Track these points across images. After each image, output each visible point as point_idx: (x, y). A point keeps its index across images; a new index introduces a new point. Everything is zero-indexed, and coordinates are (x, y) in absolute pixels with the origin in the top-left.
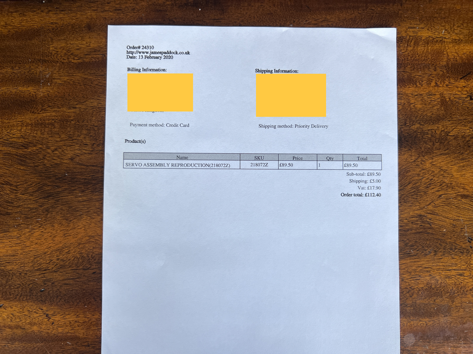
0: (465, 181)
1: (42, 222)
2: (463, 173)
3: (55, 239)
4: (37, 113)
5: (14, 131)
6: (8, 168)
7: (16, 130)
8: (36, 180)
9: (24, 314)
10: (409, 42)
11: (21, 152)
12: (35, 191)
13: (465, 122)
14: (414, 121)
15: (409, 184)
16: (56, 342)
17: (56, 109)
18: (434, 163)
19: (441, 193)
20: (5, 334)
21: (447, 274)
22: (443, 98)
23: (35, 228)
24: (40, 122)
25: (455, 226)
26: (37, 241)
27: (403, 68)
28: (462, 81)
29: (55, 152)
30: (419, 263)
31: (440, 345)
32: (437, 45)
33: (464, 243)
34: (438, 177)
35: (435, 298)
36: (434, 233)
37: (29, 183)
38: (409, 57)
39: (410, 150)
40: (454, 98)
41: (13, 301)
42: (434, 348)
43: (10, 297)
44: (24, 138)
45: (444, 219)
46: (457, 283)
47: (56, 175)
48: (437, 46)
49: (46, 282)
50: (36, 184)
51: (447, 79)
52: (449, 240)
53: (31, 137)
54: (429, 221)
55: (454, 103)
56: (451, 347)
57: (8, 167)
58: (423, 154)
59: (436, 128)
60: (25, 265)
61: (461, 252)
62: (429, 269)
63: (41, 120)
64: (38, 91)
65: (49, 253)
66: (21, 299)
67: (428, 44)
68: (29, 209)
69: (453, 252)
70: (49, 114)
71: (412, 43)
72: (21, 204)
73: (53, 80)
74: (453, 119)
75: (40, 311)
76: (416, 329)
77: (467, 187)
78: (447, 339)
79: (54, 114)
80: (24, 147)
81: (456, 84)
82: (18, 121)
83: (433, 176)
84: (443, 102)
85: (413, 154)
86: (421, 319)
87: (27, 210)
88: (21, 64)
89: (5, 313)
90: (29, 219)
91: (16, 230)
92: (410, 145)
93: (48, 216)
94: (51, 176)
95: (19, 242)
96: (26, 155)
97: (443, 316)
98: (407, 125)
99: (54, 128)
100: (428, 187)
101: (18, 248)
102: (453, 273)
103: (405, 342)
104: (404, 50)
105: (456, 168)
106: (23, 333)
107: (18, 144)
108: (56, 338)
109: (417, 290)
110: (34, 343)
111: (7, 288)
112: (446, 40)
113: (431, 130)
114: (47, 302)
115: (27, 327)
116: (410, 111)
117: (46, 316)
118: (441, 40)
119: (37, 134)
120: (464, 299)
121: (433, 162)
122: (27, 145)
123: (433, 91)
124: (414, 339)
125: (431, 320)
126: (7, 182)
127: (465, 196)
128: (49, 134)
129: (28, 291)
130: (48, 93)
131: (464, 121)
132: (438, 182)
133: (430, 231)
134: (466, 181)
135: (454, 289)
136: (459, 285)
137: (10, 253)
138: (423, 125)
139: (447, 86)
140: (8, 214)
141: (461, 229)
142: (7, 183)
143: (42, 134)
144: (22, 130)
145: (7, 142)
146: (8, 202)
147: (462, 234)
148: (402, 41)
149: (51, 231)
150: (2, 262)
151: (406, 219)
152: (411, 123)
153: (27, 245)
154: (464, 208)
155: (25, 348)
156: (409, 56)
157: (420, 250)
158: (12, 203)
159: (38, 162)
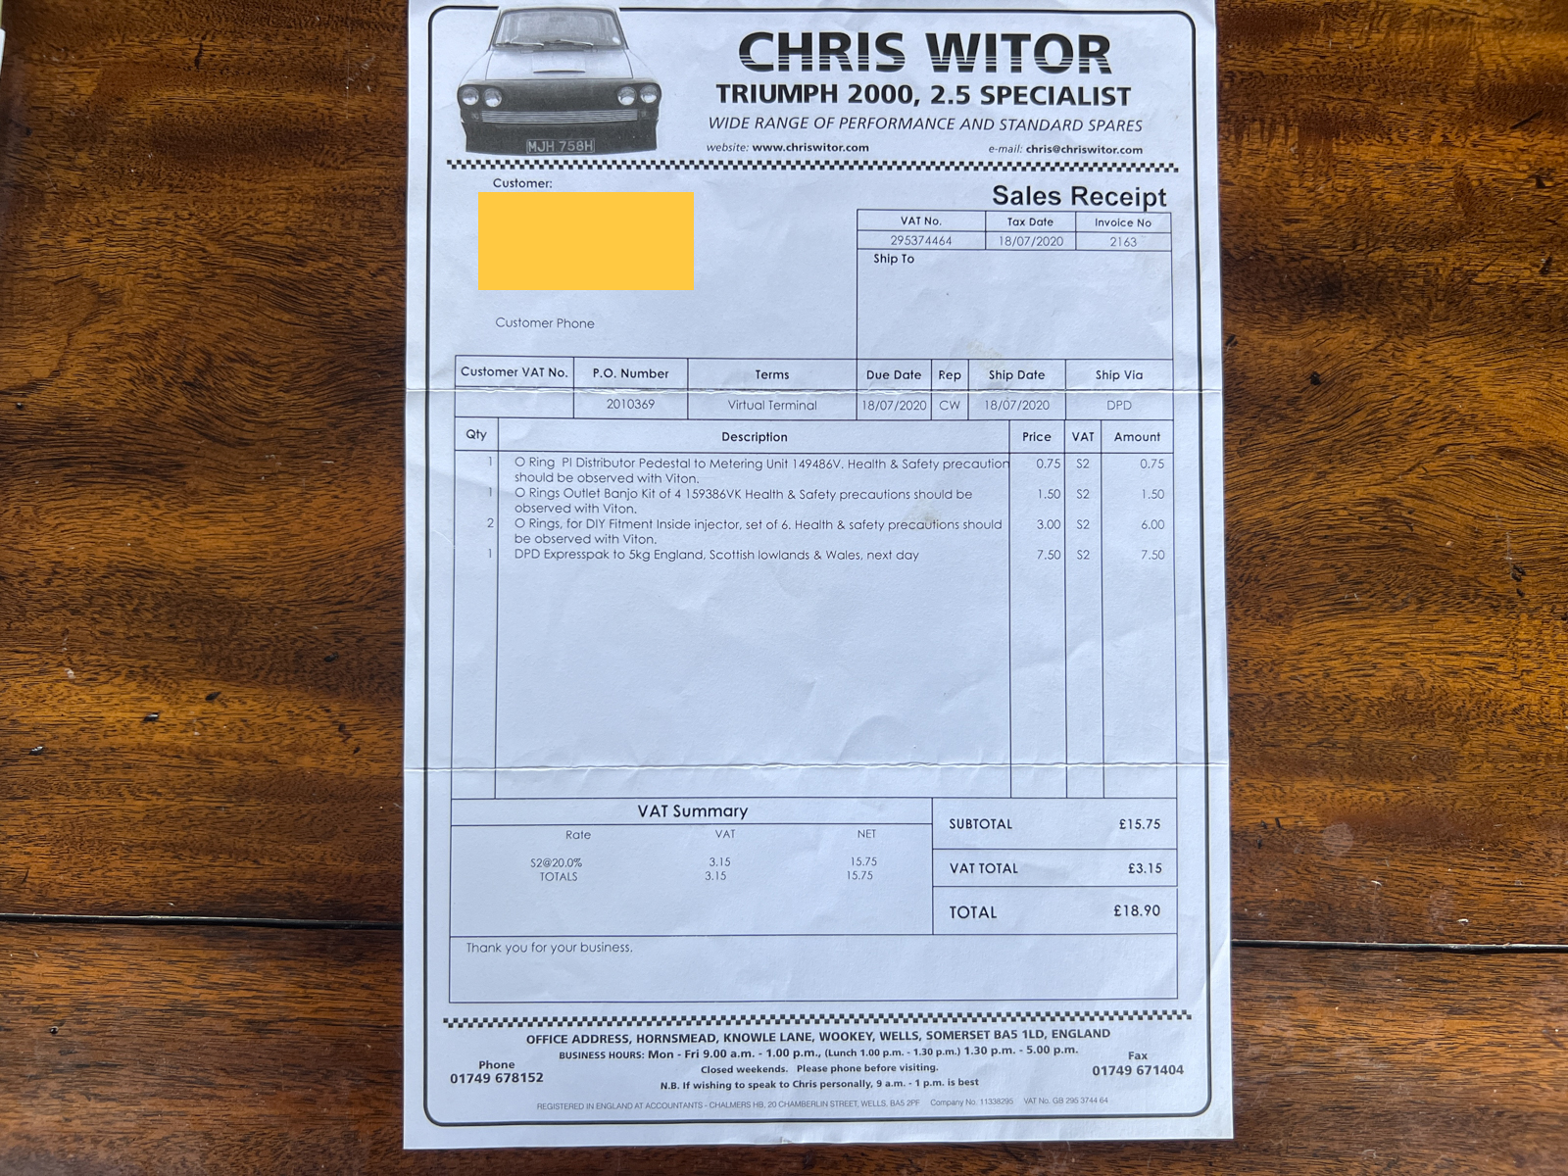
0: (1512, 412)
1: (337, 471)
2: (1508, 388)
3: (370, 518)
4: (333, 168)
5: (269, 214)
6: (247, 317)
7: (272, 213)
8: (323, 353)
9: (277, 720)
10: (1376, 20)
11: (285, 274)
12: (320, 384)
13: (1520, 249)
14: (1378, 240)
15: (1356, 412)
16: (363, 802)
17: (386, 159)
18: (1429, 358)
19: (1443, 441)
20: (221, 776)
21: (1447, 663)
22: (1461, 180)
23: (318, 484)
24: (342, 192)
25: (1477, 534)
26: (320, 521)
27: (1356, 89)
28: (1518, 134)
29: (379, 278)
30: (1374, 631)
31: (1424, 858)
32: (1452, 32)
33: (1500, 582)
34: (1437, 397)
35: (1414, 728)
36: (1419, 549)
37: (304, 361)
38: (1375, 60)
39: (1364, 317)
40: (1494, 180)
41: (249, 685)
42: (1405, 867)
43: (241, 672)
44: (294, 236)
45: (1446, 511)
46: (1477, 691)
47: (381, 342)
48: (1451, 35)
49: (340, 636)
50: (324, 365)
51: (1475, 127)
52: (1460, 572)
53: (314, 233)
54: (1409, 516)
55: (1494, 193)
56: (1453, 866)
57: (248, 314)
58: (1400, 331)
59: (1440, 260)
60: (286, 587)
61: (1492, 606)
62: (1401, 649)
63: (342, 188)
64: (336, 106)
65: (352, 556)
66: (272, 681)
67: (1426, 26)
68: (302, 433)
69: (1470, 606)
70: (366, 172)
71: (1384, 23)
72: (281, 417)
73: (381, 78)
74: (1487, 238)
75: (323, 714)
76: (1358, 811)
77: (1516, 427)
78: (1444, 842)
79: (379, 172)
80: (294, 259)
81: (1501, 141)
82: (280, 188)
83: (1425, 392)
84: (1463, 190)
85: (1372, 330)
86: (1372, 784)
87: (296, 433)
88: (290, 27)
89: (223, 717)
90: (302, 461)
91: (263, 488)
92: (1364, 303)
93: (354, 454)
94: (366, 343)
95: (272, 521)
96: (300, 282)
97: (1434, 778)
98: (1359, 248)
99: (380, 210)
100: (1409, 423)
101: (268, 539)
102: (1469, 662)
103: (1327, 847)
104: (1359, 39)
105: (1488, 373)
106: (271, 775)
107: (276, 251)
108: (364, 792)
109: (1364, 705)
110: (302, 804)
111: (231, 646)
112: (1477, 20)
113: (1426, 264)
114: (343, 690)
115: (285, 757)
116: (1369, 209)
117: (340, 729)
118: (1463, 20)
119: (330, 225)
120: (1493, 737)
121: (1425, 354)
122: (303, 254)
123: (1435, 158)
124: (1351, 837)
125: (1400, 788)
126: (242, 354)
127: (1509, 451)
128: (364, 227)
129: (291, 658)
130: (366, 112)
131: (1519, 245)
132: (1438, 411)
133: (1409, 544)
134: (1515, 411)
135: (1469, 706)
136: (1482, 697)
137: (245, 551)
138: (1404, 251)
139: (1475, 146)
140: (243, 443)
141: (1496, 541)
142: (244, 358)
143: (345, 225)
144: (291, 213)
145: (246, 243)
146: (243, 410)
147: (1497, 558)
148: (1355, 16)
149: (360, 496)
150: (223, 576)
151: (1345, 509)
152: (1371, 244)
153: (292, 532)
154: (1507, 486)
155: (276, 815)
156: (1373, 56)
157: (1379, 595)
158: (255, 413)
159: (331, 304)
